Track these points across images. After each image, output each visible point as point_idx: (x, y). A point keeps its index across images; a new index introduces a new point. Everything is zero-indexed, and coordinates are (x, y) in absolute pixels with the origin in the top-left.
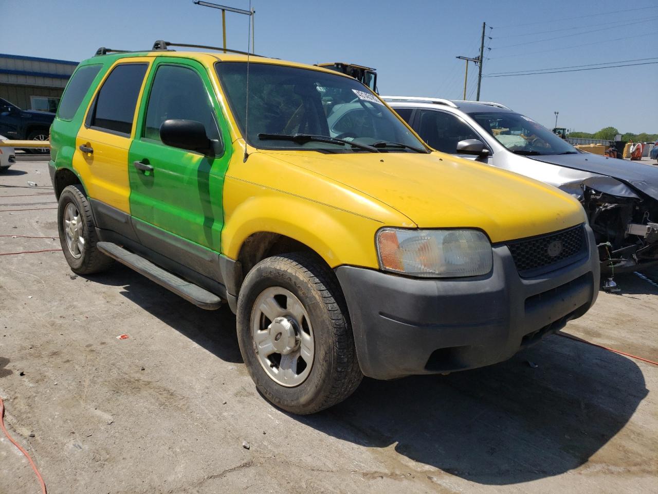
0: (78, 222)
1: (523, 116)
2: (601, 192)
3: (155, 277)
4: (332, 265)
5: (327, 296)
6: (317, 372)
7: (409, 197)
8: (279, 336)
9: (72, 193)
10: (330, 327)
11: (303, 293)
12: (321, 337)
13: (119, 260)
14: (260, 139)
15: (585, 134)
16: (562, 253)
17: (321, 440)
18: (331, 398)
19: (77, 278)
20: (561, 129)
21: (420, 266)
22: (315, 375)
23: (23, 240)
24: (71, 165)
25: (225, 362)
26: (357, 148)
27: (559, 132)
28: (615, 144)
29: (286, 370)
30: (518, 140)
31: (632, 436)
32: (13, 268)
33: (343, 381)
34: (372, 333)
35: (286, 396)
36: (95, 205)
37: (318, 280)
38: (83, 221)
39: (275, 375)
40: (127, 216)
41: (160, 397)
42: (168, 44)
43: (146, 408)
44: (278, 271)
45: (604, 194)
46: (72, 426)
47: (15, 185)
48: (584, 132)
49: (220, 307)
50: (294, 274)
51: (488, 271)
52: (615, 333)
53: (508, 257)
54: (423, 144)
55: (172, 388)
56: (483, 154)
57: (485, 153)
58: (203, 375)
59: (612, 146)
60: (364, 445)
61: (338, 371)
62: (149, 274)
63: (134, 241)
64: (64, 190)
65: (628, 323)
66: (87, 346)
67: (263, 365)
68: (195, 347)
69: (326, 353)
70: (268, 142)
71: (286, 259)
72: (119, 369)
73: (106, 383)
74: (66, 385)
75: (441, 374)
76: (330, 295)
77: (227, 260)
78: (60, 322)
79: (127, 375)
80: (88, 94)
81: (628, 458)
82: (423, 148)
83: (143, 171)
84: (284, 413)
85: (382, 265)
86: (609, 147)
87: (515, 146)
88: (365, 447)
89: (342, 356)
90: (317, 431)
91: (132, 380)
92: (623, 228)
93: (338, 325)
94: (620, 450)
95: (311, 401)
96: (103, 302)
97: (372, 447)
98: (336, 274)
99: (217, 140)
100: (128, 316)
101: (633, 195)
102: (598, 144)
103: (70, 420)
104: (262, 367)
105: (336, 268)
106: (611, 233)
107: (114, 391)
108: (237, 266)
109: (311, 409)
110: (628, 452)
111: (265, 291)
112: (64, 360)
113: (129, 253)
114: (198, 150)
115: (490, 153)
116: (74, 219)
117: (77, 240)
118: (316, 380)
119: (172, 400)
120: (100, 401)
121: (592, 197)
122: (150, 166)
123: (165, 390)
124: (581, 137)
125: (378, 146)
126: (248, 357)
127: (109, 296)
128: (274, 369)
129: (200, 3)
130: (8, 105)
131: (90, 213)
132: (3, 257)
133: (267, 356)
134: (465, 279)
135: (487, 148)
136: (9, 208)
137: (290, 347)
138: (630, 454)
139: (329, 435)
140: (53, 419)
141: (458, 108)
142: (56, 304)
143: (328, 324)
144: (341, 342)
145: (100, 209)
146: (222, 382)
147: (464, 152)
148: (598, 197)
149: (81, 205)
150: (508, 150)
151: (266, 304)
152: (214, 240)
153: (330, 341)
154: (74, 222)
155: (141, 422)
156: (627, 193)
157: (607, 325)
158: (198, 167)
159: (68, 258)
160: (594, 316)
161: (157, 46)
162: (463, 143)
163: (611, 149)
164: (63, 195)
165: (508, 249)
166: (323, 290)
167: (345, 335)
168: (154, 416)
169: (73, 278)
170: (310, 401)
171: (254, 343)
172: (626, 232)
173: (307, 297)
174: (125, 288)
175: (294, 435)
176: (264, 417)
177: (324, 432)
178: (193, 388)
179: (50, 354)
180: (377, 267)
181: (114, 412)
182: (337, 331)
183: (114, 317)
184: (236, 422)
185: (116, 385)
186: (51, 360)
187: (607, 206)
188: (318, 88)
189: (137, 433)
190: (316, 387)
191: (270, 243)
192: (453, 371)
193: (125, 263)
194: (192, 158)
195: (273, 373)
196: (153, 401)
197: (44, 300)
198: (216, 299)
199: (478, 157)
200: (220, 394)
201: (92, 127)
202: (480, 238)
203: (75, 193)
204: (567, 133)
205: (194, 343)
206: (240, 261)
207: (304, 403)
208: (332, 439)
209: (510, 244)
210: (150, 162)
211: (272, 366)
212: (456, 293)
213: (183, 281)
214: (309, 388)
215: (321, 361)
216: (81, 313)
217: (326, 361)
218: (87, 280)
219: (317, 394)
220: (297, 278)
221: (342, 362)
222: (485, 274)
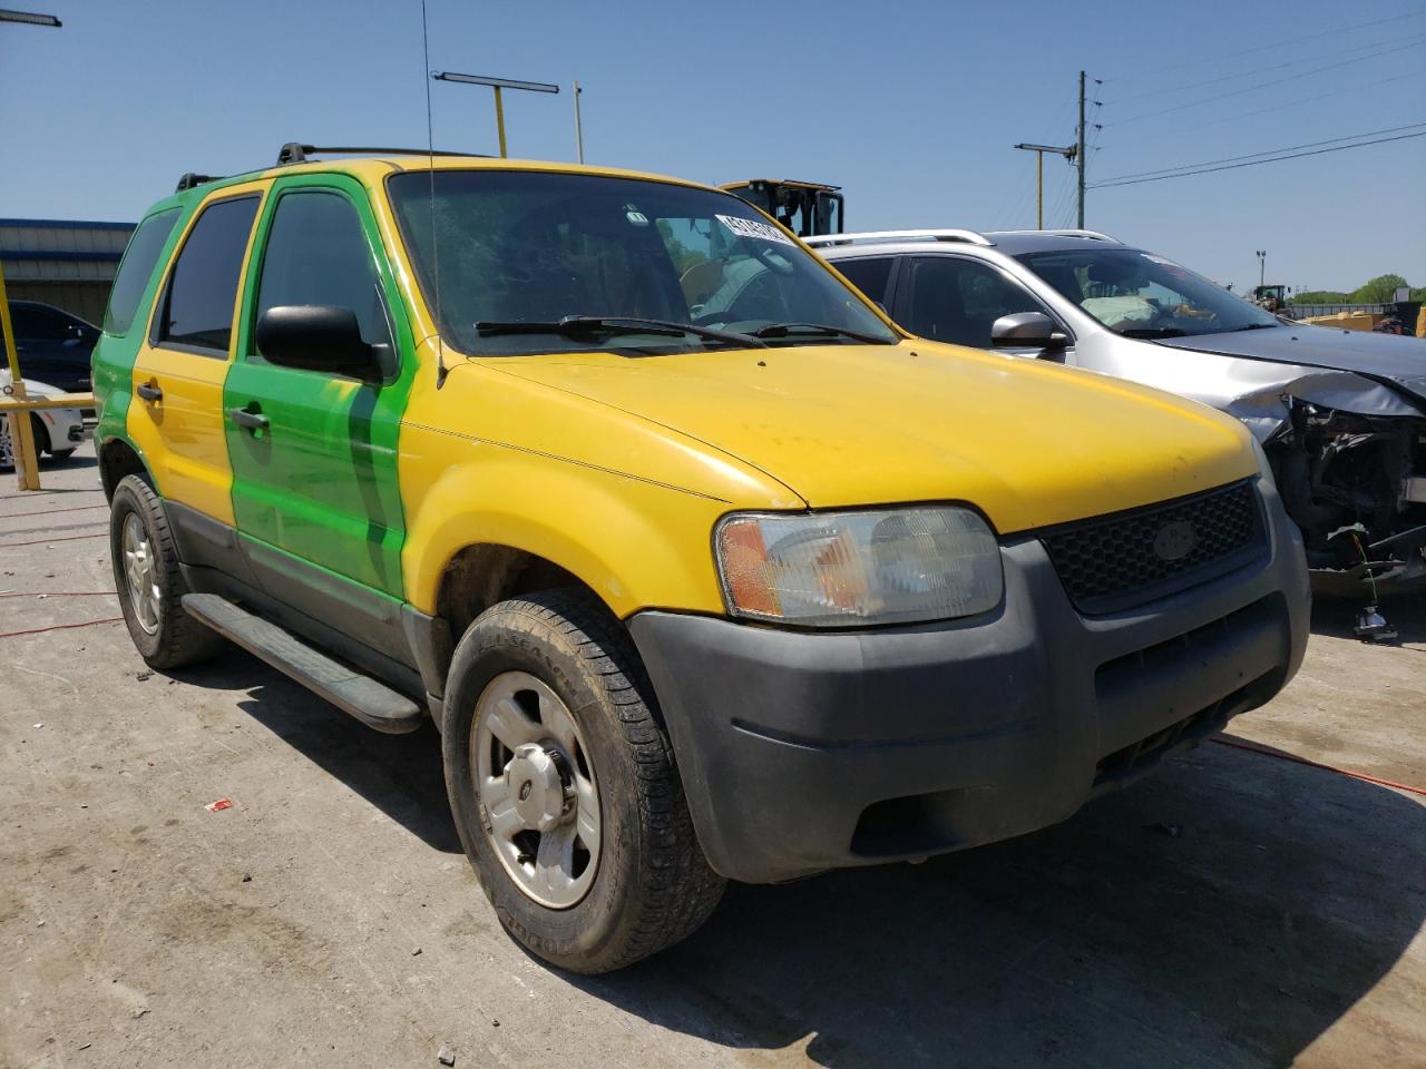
0: (148, 555)
1: (1148, 253)
2: (1331, 409)
3: (287, 664)
4: (620, 612)
5: (619, 686)
6: (609, 871)
7: (797, 439)
8: (527, 788)
9: (132, 492)
10: (630, 762)
11: (567, 683)
12: (610, 786)
13: (222, 631)
14: (482, 335)
15: (1333, 294)
16: (1195, 551)
17: (629, 1037)
18: (645, 933)
19: (151, 678)
20: (1274, 287)
21: (825, 601)
22: (606, 878)
23: (58, 601)
24: (125, 430)
25: (438, 852)
26: (714, 342)
27: (1269, 293)
28: (1395, 309)
29: (550, 868)
30: (1134, 307)
31: (1410, 996)
32: (19, 663)
33: (671, 890)
34: (721, 771)
35: (550, 930)
36: (173, 511)
37: (598, 649)
38: (154, 552)
39: (528, 881)
40: (231, 531)
41: (271, 944)
42: (309, 150)
43: (230, 973)
44: (513, 635)
45: (1340, 412)
46: (53, 1024)
47: (76, 488)
48: (1328, 291)
49: (417, 727)
50: (545, 639)
51: (993, 603)
52: (1380, 737)
53: (1042, 566)
54: (891, 327)
55: (301, 920)
56: (1052, 343)
57: (1056, 340)
58: (381, 887)
59: (1387, 314)
60: (732, 1045)
61: (653, 868)
62: (276, 658)
63: (253, 587)
64: (119, 487)
65: (1414, 712)
66: (134, 832)
67: (502, 859)
68: (376, 822)
69: (623, 826)
70: (501, 340)
71: (530, 605)
72: (192, 881)
73: (153, 917)
74: (62, 925)
75: (905, 863)
76: (628, 685)
77: (416, 617)
78: (89, 779)
79: (208, 896)
80: (157, 270)
81: (1395, 1052)
82: (890, 334)
83: (252, 430)
84: (554, 973)
85: (730, 604)
86: (1382, 317)
87: (1127, 320)
88: (734, 1049)
89: (662, 832)
90: (623, 1013)
91: (217, 906)
92: (1390, 489)
93: (647, 756)
94: (1376, 1034)
95: (604, 941)
96: (195, 728)
97: (751, 1047)
98: (631, 631)
99: (386, 345)
100: (244, 756)
101: (1409, 411)
102: (1356, 313)
103: (52, 1010)
104: (501, 864)
105: (629, 617)
106: (1365, 502)
107: (167, 935)
108: (438, 629)
109: (604, 960)
110: (1396, 1038)
111: (493, 684)
112: (74, 867)
113: (244, 614)
114: (346, 370)
115: (1069, 341)
116: (140, 549)
117: (149, 593)
118: (608, 889)
119: (296, 951)
120: (130, 960)
121: (1311, 421)
122: (261, 418)
123: (286, 926)
124: (1323, 302)
125: (767, 333)
126: (470, 840)
127: (211, 714)
128: (528, 867)
129: (447, 77)
130: (76, 323)
131: (166, 533)
132: (5, 640)
133: (510, 838)
134: (932, 626)
135: (1062, 331)
136: (50, 535)
137: (551, 814)
138: (1401, 1044)
139: (652, 1021)
140: (15, 1007)
141: (994, 246)
142: (90, 737)
143: (622, 753)
144: (656, 797)
145: (185, 523)
146: (422, 902)
147: (1008, 341)
148: (1324, 422)
149: (149, 515)
150: (1110, 329)
151: (498, 715)
152: (388, 572)
153: (630, 796)
154: (141, 554)
155: (211, 1009)
156: (1393, 407)
157: (1359, 719)
158: (348, 409)
159: (135, 633)
160: (1331, 698)
161: (286, 156)
162: (1005, 323)
163: (1386, 320)
164: (117, 497)
165: (1041, 548)
166: (610, 674)
167: (663, 781)
168: (244, 992)
169: (143, 678)
170: (601, 941)
171: (481, 806)
172: (1400, 498)
173: (573, 692)
174: (250, 694)
175: (568, 1026)
176: (503, 983)
177: (639, 1015)
178: (351, 919)
179: (49, 854)
180: (719, 608)
181: (155, 987)
182: (645, 769)
183: (211, 761)
184: (435, 998)
185: (177, 919)
186: (47, 866)
187: (1347, 441)
188: (630, 215)
189: (195, 1036)
190: (610, 907)
191: (510, 570)
192: (933, 853)
193: (234, 639)
194: (339, 388)
195: (524, 876)
196: (252, 955)
197: (66, 730)
198: (407, 707)
199: (1042, 351)
200: (411, 931)
201: (162, 343)
202: (970, 526)
203: (136, 491)
204: (1287, 296)
205: (378, 811)
206: (444, 618)
207: (589, 947)
208: (658, 1032)
209: (1049, 535)
210: (263, 409)
211: (522, 861)
212: (910, 661)
213: (345, 671)
214: (595, 911)
215: (615, 846)
216: (141, 757)
217: (624, 846)
218: (171, 680)
219: (613, 922)
220: (552, 648)
221: (663, 844)
222: (988, 612)
